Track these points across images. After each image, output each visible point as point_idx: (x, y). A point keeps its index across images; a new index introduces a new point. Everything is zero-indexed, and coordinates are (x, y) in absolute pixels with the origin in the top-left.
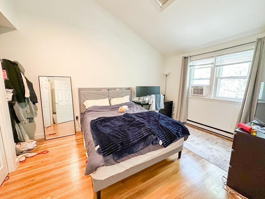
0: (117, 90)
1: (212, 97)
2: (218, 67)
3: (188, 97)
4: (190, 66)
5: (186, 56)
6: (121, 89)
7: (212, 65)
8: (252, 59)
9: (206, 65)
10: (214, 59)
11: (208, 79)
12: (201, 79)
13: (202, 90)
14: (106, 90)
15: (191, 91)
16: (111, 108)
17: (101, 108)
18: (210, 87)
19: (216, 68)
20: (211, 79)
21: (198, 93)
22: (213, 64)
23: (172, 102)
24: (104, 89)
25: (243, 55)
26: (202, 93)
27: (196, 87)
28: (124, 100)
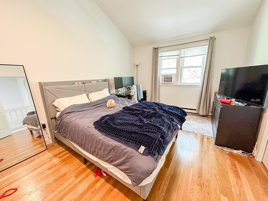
0: (93, 82)
1: (179, 84)
2: (182, 58)
3: (159, 85)
4: (160, 57)
5: (156, 47)
6: (97, 81)
7: (177, 57)
8: (206, 53)
9: (172, 56)
10: (179, 51)
11: (174, 68)
12: (168, 69)
13: (171, 78)
14: (80, 83)
15: (162, 80)
16: (94, 105)
17: (82, 107)
18: (177, 75)
19: (181, 59)
20: (177, 68)
21: (168, 81)
22: (178, 55)
23: (146, 91)
24: (78, 82)
25: (200, 49)
26: (171, 81)
27: (166, 76)
28: (104, 94)
